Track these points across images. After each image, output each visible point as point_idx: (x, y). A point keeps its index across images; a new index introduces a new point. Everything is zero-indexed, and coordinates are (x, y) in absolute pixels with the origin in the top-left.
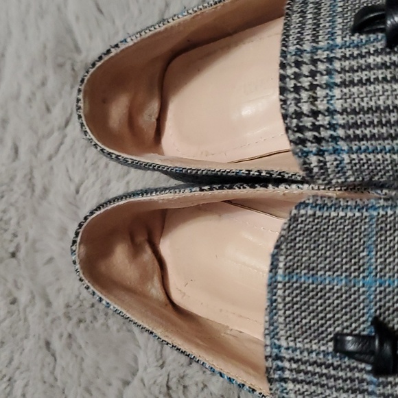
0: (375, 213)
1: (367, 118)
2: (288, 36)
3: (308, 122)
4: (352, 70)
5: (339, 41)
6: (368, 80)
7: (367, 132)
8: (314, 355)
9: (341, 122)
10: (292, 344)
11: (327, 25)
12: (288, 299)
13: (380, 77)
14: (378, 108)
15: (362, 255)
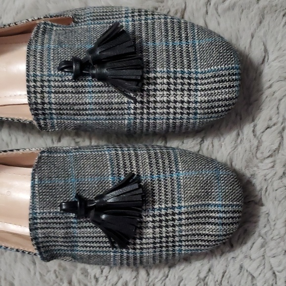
0: (72, 154)
1: (65, 107)
2: (29, 67)
3: (40, 107)
4: (58, 86)
5: (52, 73)
6: (66, 92)
7: (65, 112)
8: (51, 214)
9: (54, 108)
10: (42, 211)
11: (47, 64)
12: (40, 191)
13: (71, 91)
14: (70, 103)
15: (69, 170)
